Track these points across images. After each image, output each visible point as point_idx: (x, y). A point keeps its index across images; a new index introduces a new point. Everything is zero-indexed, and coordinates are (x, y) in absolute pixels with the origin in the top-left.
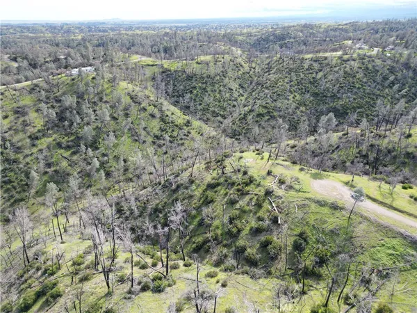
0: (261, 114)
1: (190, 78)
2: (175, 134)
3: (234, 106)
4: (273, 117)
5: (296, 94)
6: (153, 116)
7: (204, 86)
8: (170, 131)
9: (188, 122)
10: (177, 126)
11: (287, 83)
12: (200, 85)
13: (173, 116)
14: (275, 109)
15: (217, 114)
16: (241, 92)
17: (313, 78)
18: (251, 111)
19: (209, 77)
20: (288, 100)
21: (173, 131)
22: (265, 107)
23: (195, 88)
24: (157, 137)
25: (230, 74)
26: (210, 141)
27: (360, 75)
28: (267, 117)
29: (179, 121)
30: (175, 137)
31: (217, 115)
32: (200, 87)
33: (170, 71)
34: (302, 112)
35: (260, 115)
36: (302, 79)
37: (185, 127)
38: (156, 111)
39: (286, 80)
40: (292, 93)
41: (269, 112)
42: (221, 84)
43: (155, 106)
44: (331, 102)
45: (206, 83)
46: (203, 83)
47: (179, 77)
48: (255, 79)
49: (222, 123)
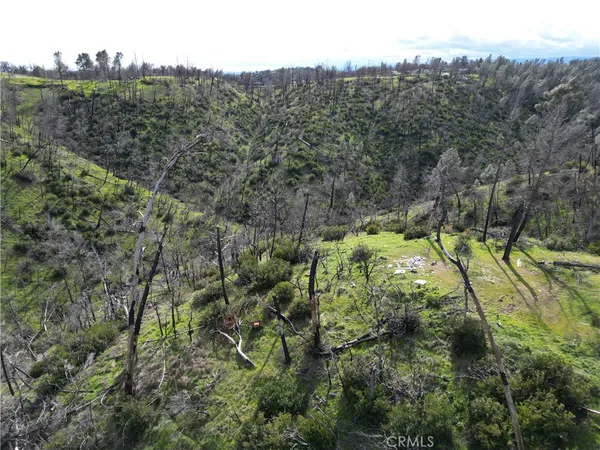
0: (294, 170)
1: (128, 107)
2: (92, 220)
3: (233, 161)
4: (319, 175)
5: (349, 134)
6: (23, 179)
7: (163, 122)
8: (78, 213)
9: (129, 191)
10: (97, 201)
11: (328, 117)
12: (153, 120)
13: (87, 179)
14: (319, 159)
15: (199, 176)
16: (241, 136)
17: (369, 109)
18: (273, 165)
19: (171, 106)
20: (338, 143)
21: (86, 213)
22: (300, 157)
23: (142, 126)
24: (33, 233)
25: (214, 104)
26: (190, 232)
27: (445, 101)
28: (308, 176)
29: (104, 190)
30: (90, 229)
31: (200, 178)
32: (154, 125)
33: (83, 96)
34: (366, 163)
35: (291, 172)
36: (351, 109)
37: (121, 204)
38: (35, 169)
39: (326, 112)
40: (341, 133)
41: (309, 166)
42: (199, 119)
43: (31, 157)
44: (415, 144)
45: (167, 117)
46: (160, 117)
47: (104, 105)
48: (264, 117)
49: (212, 194)
